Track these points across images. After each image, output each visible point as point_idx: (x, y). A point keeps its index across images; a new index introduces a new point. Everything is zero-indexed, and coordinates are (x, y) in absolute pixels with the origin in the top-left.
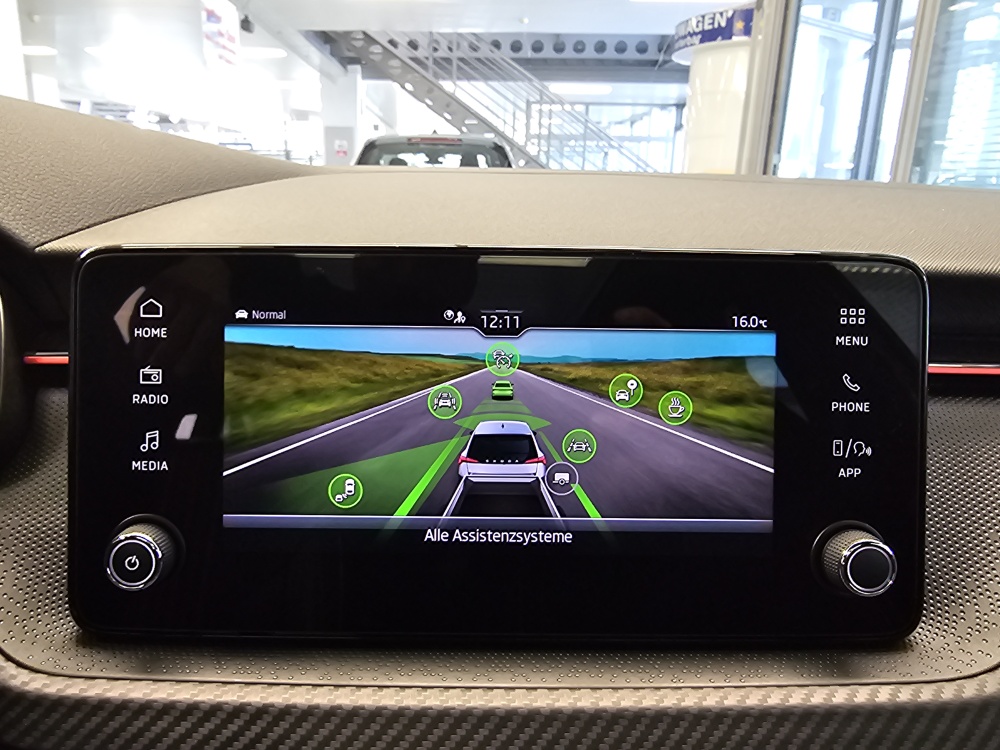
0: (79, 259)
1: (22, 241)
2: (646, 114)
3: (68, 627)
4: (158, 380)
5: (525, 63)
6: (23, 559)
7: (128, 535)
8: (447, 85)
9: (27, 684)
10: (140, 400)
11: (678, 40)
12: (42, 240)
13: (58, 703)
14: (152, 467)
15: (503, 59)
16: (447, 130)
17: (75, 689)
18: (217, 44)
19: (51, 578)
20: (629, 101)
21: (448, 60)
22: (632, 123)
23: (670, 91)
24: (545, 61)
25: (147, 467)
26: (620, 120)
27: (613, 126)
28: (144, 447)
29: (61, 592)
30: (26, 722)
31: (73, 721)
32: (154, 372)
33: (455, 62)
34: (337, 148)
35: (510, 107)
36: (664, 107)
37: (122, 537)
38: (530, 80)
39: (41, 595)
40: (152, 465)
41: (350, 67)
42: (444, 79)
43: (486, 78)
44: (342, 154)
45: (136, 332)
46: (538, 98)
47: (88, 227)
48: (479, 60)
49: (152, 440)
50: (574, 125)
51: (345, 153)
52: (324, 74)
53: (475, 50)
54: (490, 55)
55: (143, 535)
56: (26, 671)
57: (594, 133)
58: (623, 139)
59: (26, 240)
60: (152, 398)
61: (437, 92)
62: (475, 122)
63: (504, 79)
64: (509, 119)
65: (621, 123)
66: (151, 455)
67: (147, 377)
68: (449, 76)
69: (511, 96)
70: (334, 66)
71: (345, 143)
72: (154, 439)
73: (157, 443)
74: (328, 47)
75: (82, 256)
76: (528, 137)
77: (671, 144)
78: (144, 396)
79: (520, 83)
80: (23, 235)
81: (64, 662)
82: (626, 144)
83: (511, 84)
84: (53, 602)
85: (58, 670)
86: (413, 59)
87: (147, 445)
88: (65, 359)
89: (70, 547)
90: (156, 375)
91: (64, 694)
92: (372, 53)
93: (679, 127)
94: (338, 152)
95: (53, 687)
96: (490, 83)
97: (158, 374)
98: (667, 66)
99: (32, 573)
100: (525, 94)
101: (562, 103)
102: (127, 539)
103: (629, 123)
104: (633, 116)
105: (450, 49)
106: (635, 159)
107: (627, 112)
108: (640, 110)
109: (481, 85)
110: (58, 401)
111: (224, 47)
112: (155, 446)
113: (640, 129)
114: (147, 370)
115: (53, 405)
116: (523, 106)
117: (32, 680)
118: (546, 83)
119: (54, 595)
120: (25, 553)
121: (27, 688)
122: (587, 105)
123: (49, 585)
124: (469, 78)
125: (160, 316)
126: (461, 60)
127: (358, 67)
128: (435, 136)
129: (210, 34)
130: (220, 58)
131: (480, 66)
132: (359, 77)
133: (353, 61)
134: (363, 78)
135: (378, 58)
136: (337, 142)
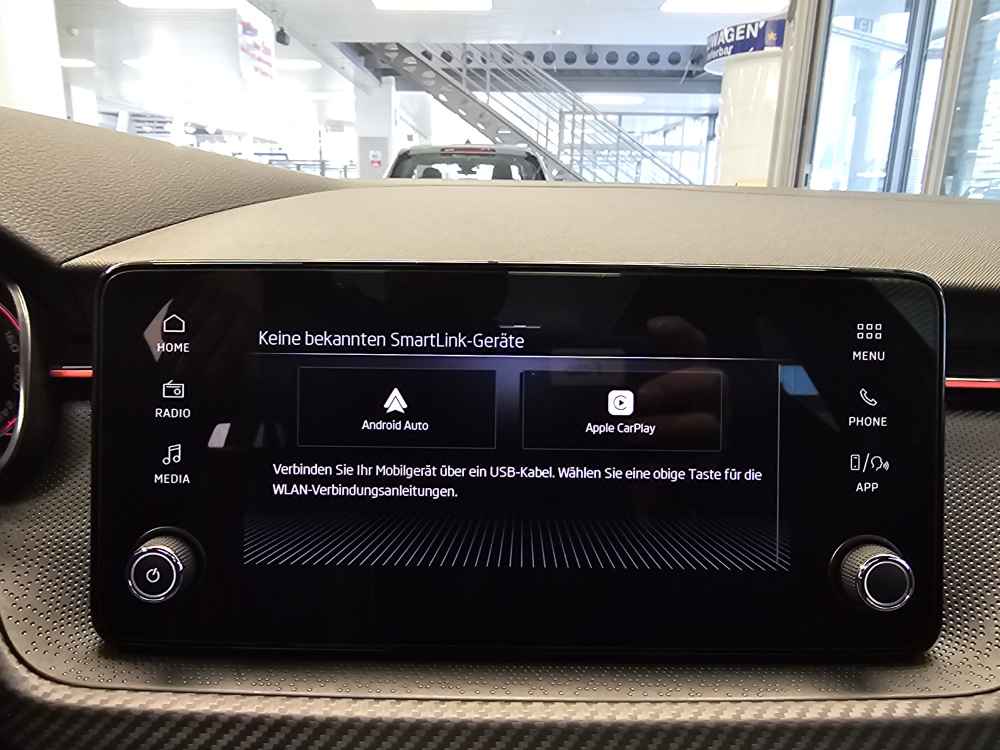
0: (103, 274)
1: (48, 257)
2: (678, 124)
3: (90, 638)
4: (181, 395)
5: (560, 74)
6: (47, 571)
7: (150, 548)
8: (481, 96)
9: (49, 695)
10: (162, 414)
11: (710, 51)
12: (69, 256)
13: (78, 715)
14: (174, 480)
15: (535, 70)
16: (480, 140)
17: (96, 700)
18: (253, 56)
19: (75, 589)
20: (661, 111)
21: (482, 72)
22: (665, 133)
23: (704, 101)
24: (578, 72)
25: (169, 480)
26: (653, 130)
27: (646, 135)
28: (167, 460)
29: (85, 604)
30: (47, 733)
31: (93, 732)
32: (177, 386)
33: (488, 73)
34: (371, 159)
35: (544, 118)
36: (696, 116)
37: (144, 549)
38: (563, 91)
39: (65, 606)
40: (174, 478)
41: (384, 78)
42: (476, 90)
43: (519, 89)
44: (376, 165)
45: (159, 347)
46: (571, 108)
47: (114, 243)
48: (512, 71)
49: (174, 453)
50: (606, 134)
51: (379, 162)
52: (359, 85)
53: (510, 62)
54: (523, 66)
55: (164, 547)
56: (49, 682)
57: (628, 144)
58: (656, 148)
59: (52, 256)
60: (175, 412)
61: (470, 103)
62: (509, 132)
63: (538, 90)
64: (543, 130)
65: (653, 133)
66: (173, 469)
67: (170, 391)
68: (484, 88)
69: (544, 107)
70: (369, 78)
71: (379, 153)
72: (176, 453)
73: (179, 457)
74: (363, 58)
75: (108, 271)
76: (561, 148)
77: (704, 154)
78: (167, 410)
79: (553, 94)
80: (50, 250)
81: (86, 673)
82: (659, 154)
83: (544, 94)
84: (77, 613)
85: (80, 682)
86: (445, 70)
87: (169, 459)
88: (89, 373)
89: (93, 565)
90: (179, 390)
91: (84, 705)
92: (406, 65)
93: (711, 137)
94: (373, 162)
95: (74, 698)
96: (523, 93)
97: (181, 389)
98: (699, 76)
99: (56, 584)
100: (558, 105)
101: (594, 113)
102: (149, 551)
103: (662, 133)
104: (665, 126)
105: (484, 61)
107: (660, 122)
108: (673, 120)
109: (514, 95)
110: (82, 413)
111: (260, 59)
112: (177, 459)
113: (673, 138)
114: (169, 384)
115: (78, 418)
116: (557, 116)
117: (54, 691)
118: (578, 94)
119: (78, 606)
120: (49, 564)
121: (49, 699)
122: (620, 115)
123: (73, 596)
124: (503, 89)
125: (183, 331)
126: (494, 71)
127: (392, 78)
128: (468, 146)
129: (245, 47)
130: (256, 69)
131: (513, 77)
132: (393, 88)
133: (387, 72)
134: (397, 90)
135: (411, 70)
136: (372, 153)
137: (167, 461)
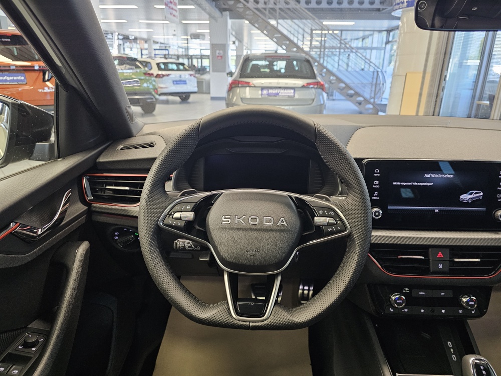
2: (370, 35)
5: (313, 10)
8: (273, 22)
11: (395, 5)
15: (300, 8)
18: (170, 7)
20: (362, 29)
21: (273, 9)
22: (363, 39)
23: (386, 24)
24: (322, 9)
27: (353, 41)
28: (375, 195)
33: (278, 11)
34: (217, 54)
35: (301, 31)
36: (380, 31)
38: (314, 19)
41: (224, 13)
42: (270, 18)
43: (292, 18)
44: (220, 58)
48: (289, 9)
50: (333, 40)
51: (221, 57)
52: (211, 17)
53: (288, 4)
54: (295, 6)
57: (344, 47)
58: (358, 48)
61: (269, 28)
63: (301, 19)
64: (300, 37)
65: (357, 39)
68: (275, 18)
69: (302, 26)
70: (217, 13)
71: (221, 52)
74: (214, 3)
76: (311, 48)
77: (383, 51)
79: (309, 21)
82: (360, 51)
83: (304, 21)
86: (255, 9)
92: (238, 7)
93: (387, 42)
94: (218, 56)
96: (295, 21)
98: (384, 11)
100: (310, 25)
101: (328, 30)
103: (361, 40)
104: (363, 36)
105: (275, 4)
106: (364, 58)
107: (361, 34)
108: (367, 33)
109: (289, 21)
111: (172, 9)
113: (368, 43)
116: (309, 31)
118: (322, 21)
122: (342, 31)
124: (284, 18)
126: (280, 9)
127: (228, 13)
128: (276, 55)
129: (167, 3)
130: (171, 14)
131: (289, 12)
132: (228, 18)
133: (225, 10)
134: (230, 18)
135: (241, 10)
136: (218, 52)
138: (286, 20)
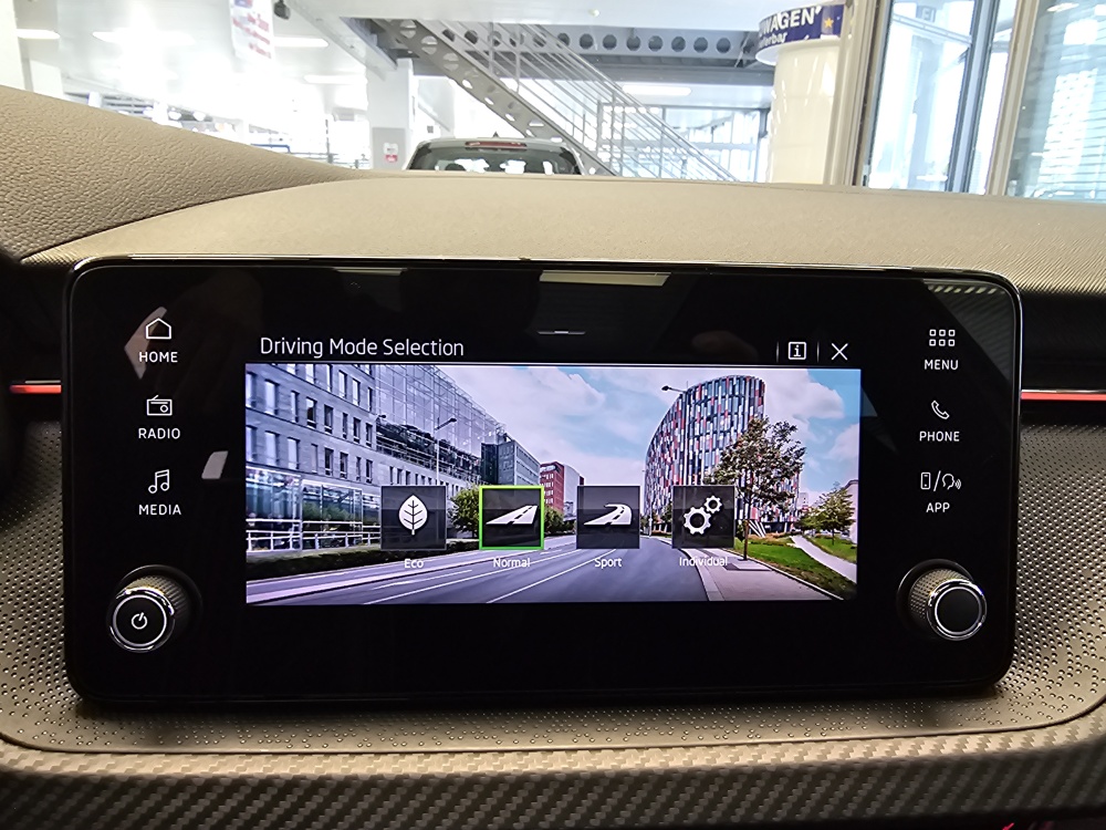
0: (71, 271)
1: (6, 251)
2: (727, 119)
3: (66, 695)
4: (168, 412)
5: (596, 60)
6: (12, 619)
7: (135, 589)
8: (510, 83)
9: (16, 762)
10: (147, 435)
11: (762, 38)
12: (30, 250)
13: (54, 783)
14: (163, 511)
15: (571, 55)
16: (509, 133)
17: (73, 766)
18: (248, 30)
19: (46, 640)
20: (709, 104)
21: (510, 55)
22: (713, 129)
23: (755, 94)
24: (618, 58)
25: (157, 511)
26: (699, 125)
27: (692, 131)
29: (58, 656)
30: (16, 806)
31: (71, 803)
32: (163, 402)
33: (518, 57)
34: (386, 152)
35: (580, 110)
36: (747, 111)
37: (128, 592)
38: (601, 79)
39: (34, 659)
40: (163, 508)
41: (399, 60)
42: (505, 76)
43: (553, 77)
44: (392, 159)
45: (141, 357)
46: (611, 99)
47: (85, 236)
48: (544, 55)
49: (162, 480)
50: (649, 130)
51: (395, 157)
52: (370, 67)
53: (542, 45)
54: (557, 51)
55: (153, 589)
56: (16, 747)
57: (671, 140)
58: (703, 146)
59: (11, 250)
60: (161, 432)
61: (498, 91)
62: (541, 125)
63: (574, 78)
64: (579, 123)
65: (700, 128)
66: (160, 498)
67: (155, 408)
68: (513, 74)
69: (580, 97)
70: (383, 60)
71: (395, 146)
72: (164, 479)
74: (375, 36)
75: (77, 267)
76: (599, 143)
77: (754, 153)
78: (152, 430)
79: (590, 83)
80: (6, 243)
81: (61, 735)
82: (707, 152)
83: (581, 83)
84: (49, 667)
85: (53, 745)
86: (469, 53)
88: (57, 389)
89: (67, 612)
90: (166, 406)
91: (60, 772)
92: (425, 45)
93: (762, 134)
94: (388, 156)
95: (48, 765)
96: (557, 81)
97: (168, 405)
98: (751, 66)
99: (23, 635)
100: (596, 95)
101: (636, 105)
102: (133, 593)
103: (709, 129)
104: (713, 121)
105: (513, 43)
106: (716, 169)
107: (707, 117)
108: (721, 114)
109: (547, 83)
110: (51, 435)
111: (255, 35)
112: (165, 487)
113: (722, 135)
114: (155, 400)
115: (46, 442)
116: (594, 108)
117: (22, 757)
118: (618, 83)
119: (50, 660)
120: (14, 612)
121: (16, 767)
122: (664, 107)
123: (44, 648)
124: (535, 76)
125: (170, 337)
126: (525, 55)
127: (410, 61)
128: (496, 139)
129: (238, 20)
130: (251, 46)
131: (542, 60)
132: (411, 72)
133: (403, 54)
134: (415, 74)
135: (431, 51)
136: (387, 145)
137: (153, 489)
138: (539, 81)
